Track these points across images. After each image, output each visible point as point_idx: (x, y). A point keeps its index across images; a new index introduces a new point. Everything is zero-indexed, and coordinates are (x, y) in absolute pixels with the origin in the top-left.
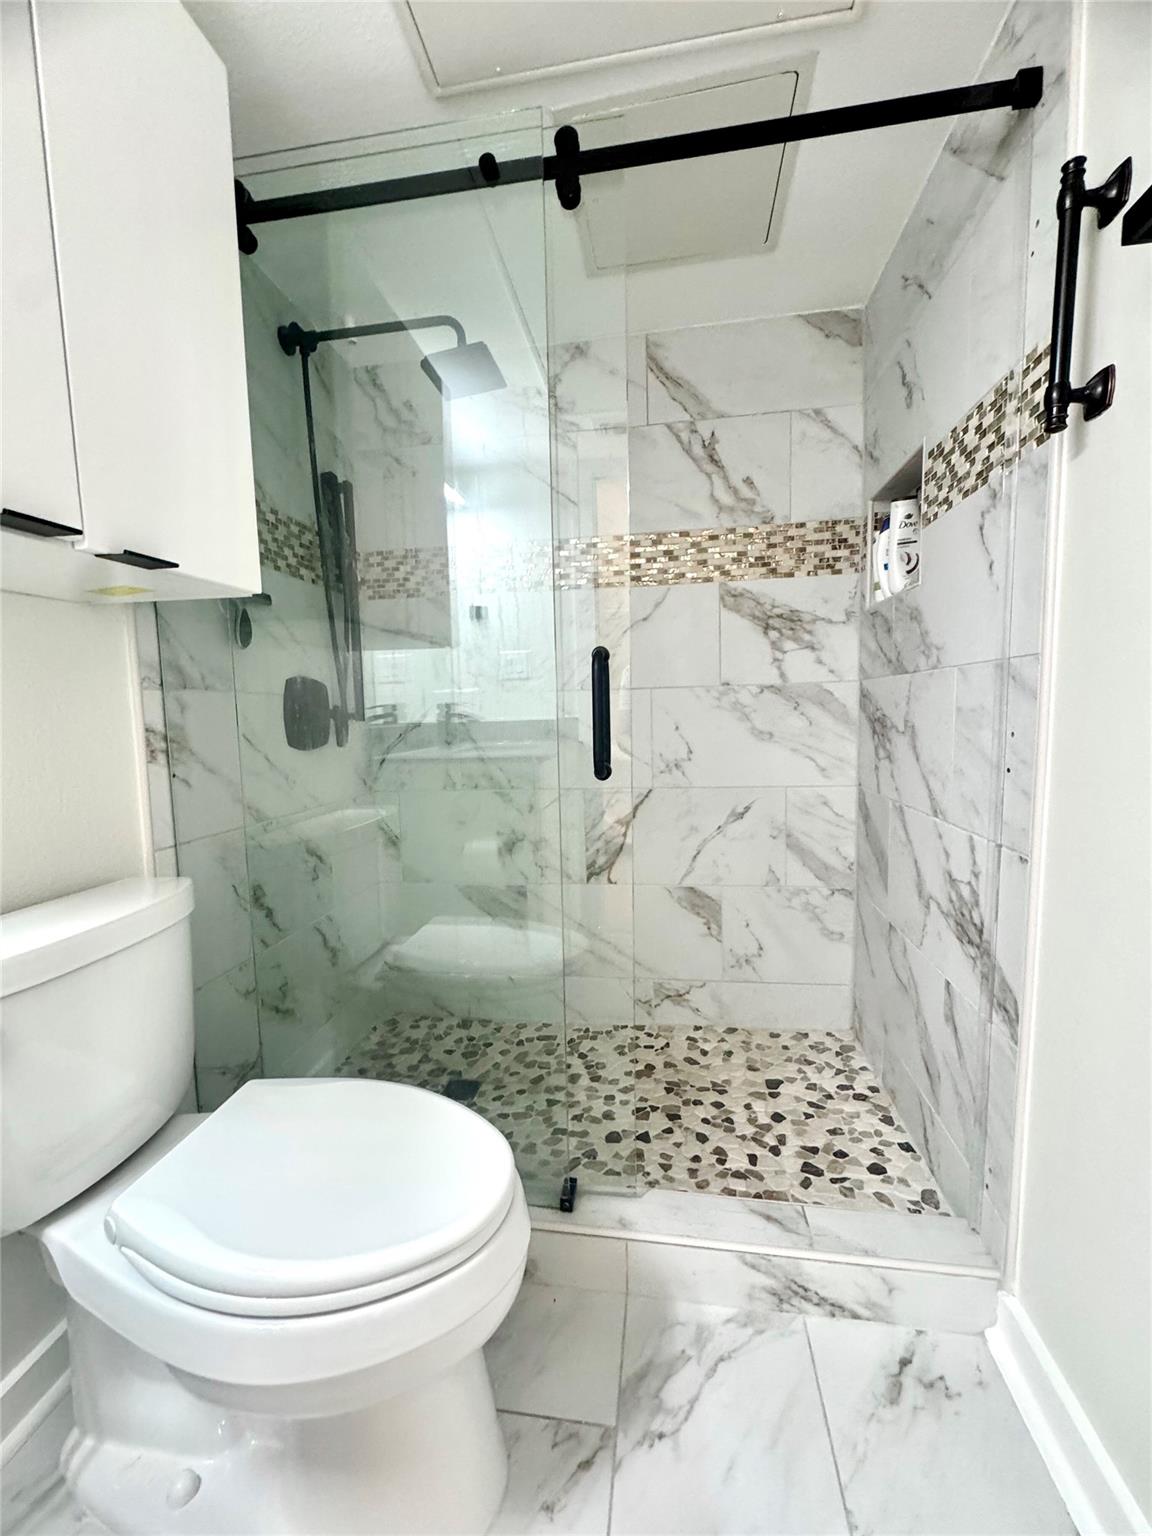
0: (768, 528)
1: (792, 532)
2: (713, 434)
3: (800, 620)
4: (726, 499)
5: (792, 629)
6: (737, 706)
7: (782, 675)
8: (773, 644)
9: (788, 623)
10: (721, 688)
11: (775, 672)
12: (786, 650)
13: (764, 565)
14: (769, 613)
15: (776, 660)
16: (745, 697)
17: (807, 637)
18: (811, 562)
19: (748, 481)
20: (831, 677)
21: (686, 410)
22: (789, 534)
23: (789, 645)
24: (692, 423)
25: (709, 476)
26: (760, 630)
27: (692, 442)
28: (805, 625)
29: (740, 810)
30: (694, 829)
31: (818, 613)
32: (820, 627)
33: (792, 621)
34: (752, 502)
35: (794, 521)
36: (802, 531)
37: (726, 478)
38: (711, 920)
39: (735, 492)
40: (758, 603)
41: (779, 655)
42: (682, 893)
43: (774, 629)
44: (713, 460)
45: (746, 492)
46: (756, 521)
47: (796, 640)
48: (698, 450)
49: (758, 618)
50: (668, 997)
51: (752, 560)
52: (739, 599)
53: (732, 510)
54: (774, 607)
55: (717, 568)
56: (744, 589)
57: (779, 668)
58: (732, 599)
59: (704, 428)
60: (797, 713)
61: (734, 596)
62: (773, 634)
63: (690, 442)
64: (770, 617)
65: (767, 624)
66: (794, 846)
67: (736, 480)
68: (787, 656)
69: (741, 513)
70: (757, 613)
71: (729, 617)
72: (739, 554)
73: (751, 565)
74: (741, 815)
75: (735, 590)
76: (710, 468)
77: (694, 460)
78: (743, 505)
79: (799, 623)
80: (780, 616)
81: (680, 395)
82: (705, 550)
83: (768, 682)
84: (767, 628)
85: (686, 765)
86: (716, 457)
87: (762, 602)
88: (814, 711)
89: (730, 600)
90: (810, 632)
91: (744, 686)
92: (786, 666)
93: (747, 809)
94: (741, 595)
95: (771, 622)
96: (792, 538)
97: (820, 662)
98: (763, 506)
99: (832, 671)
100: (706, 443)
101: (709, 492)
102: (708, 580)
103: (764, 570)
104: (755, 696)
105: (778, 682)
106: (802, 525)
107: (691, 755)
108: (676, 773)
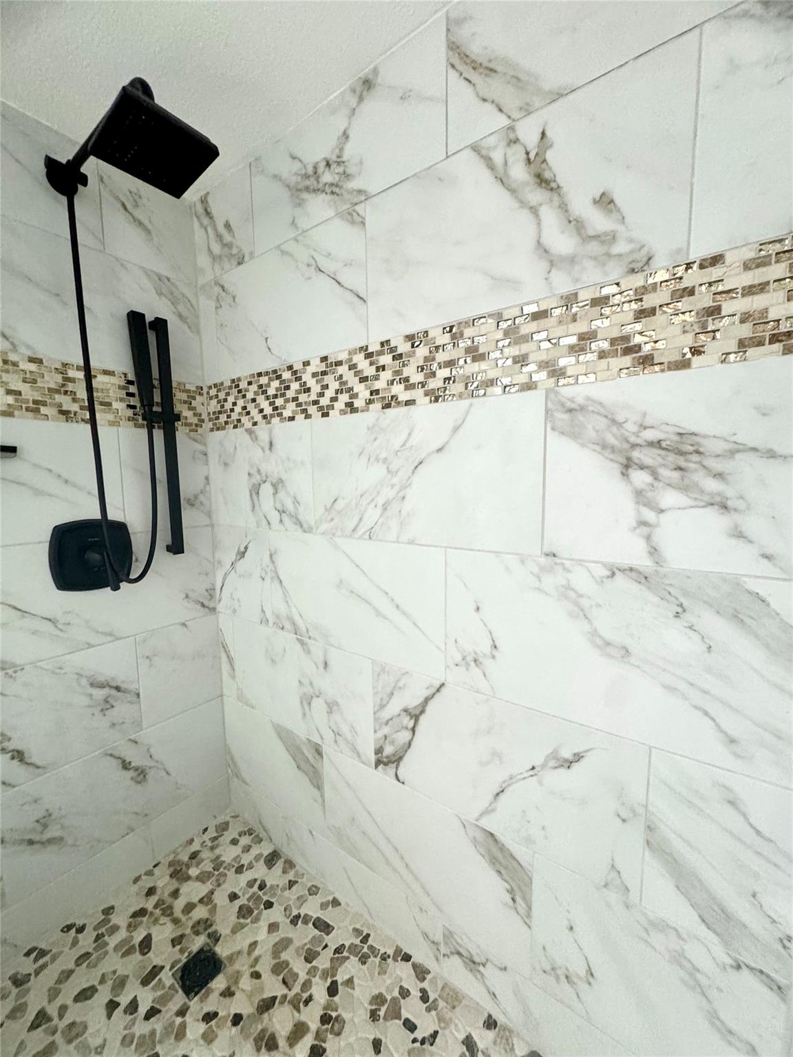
0: (638, 281)
1: (693, 278)
2: (543, 134)
3: (698, 452)
4: (562, 242)
5: (680, 469)
6: (567, 592)
7: (654, 551)
8: (639, 494)
9: (671, 458)
10: (543, 560)
11: (640, 546)
12: (663, 505)
13: (628, 351)
14: (633, 439)
15: (644, 523)
16: (581, 580)
17: (712, 485)
18: (730, 331)
19: (605, 202)
20: (764, 567)
21: (501, 110)
22: (686, 283)
23: (670, 498)
24: (511, 128)
25: (534, 210)
26: (616, 469)
27: (510, 160)
28: (711, 463)
29: (567, 754)
31: (739, 438)
32: (746, 469)
33: (681, 453)
34: (611, 238)
35: (696, 254)
36: (715, 273)
37: (564, 207)
38: (515, 888)
39: (577, 225)
40: (614, 421)
41: (650, 515)
42: (480, 836)
43: (642, 467)
44: (543, 181)
45: (599, 222)
46: (615, 272)
47: (684, 489)
48: (519, 172)
49: (613, 449)
50: (459, 954)
51: (605, 345)
52: (581, 417)
53: (572, 260)
54: (644, 427)
55: (543, 365)
56: (588, 398)
57: (648, 538)
58: (566, 416)
59: (528, 133)
60: (679, 623)
61: (570, 411)
62: (640, 478)
63: (506, 163)
64: (634, 446)
65: (629, 459)
67: (582, 205)
68: (664, 518)
69: (589, 264)
70: (612, 440)
71: (561, 447)
72: (582, 337)
73: (602, 355)
74: (569, 764)
75: (572, 400)
76: (536, 195)
77: (513, 191)
78: (594, 248)
79: (695, 458)
80: (657, 444)
81: (495, 87)
82: (528, 338)
83: (626, 562)
84: (627, 465)
85: (488, 663)
86: (547, 175)
87: (620, 418)
88: (719, 628)
89: (561, 416)
90: (719, 476)
91: (580, 562)
92: (660, 537)
93: (578, 757)
94: (582, 408)
95: (636, 454)
96: (691, 292)
97: (739, 534)
98: (631, 241)
99: (768, 557)
100: (532, 156)
101: (536, 239)
102: (529, 386)
103: (627, 360)
104: (601, 582)
105: (643, 561)
106: (716, 260)
107: (495, 653)
108: (474, 670)
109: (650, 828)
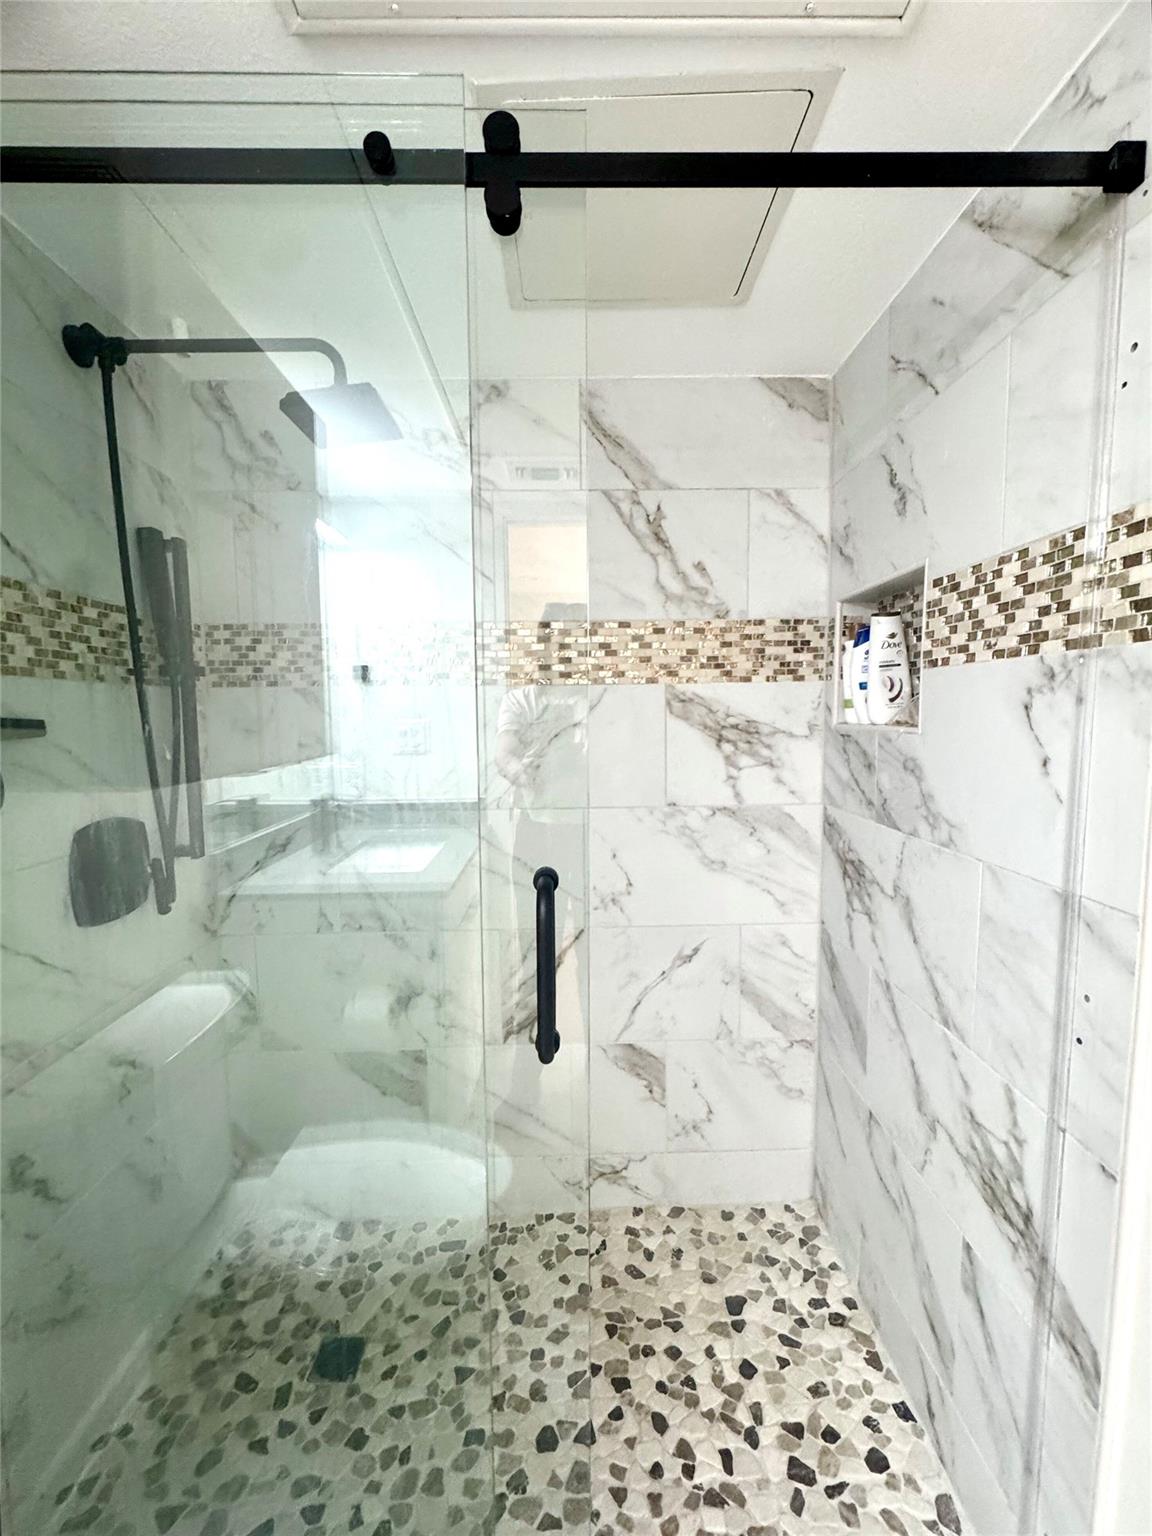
0: (721, 623)
1: (750, 630)
2: (659, 508)
3: (757, 732)
4: (675, 586)
5: (749, 742)
6: (684, 831)
7: (737, 795)
8: (727, 758)
9: (744, 736)
10: (667, 809)
11: (729, 792)
12: (741, 765)
13: (718, 666)
14: (722, 723)
15: (731, 777)
16: (694, 820)
17: (765, 752)
18: (772, 666)
19: (700, 567)
20: (791, 799)
21: (626, 476)
22: (746, 632)
23: (744, 761)
24: (635, 492)
25: (654, 556)
26: (713, 742)
27: (635, 516)
28: (764, 739)
29: (688, 952)
30: (633, 975)
31: (777, 726)
32: (780, 742)
33: (749, 733)
34: (704, 593)
35: (753, 616)
36: (760, 630)
37: (674, 561)
38: (653, 1081)
39: (683, 576)
40: (711, 711)
41: (734, 772)
42: (619, 1052)
43: (728, 741)
44: (659, 539)
45: (696, 579)
46: (709, 616)
47: (753, 754)
48: (641, 525)
49: (711, 729)
50: (602, 1175)
51: (704, 661)
52: (690, 706)
53: (681, 599)
54: (728, 716)
55: (663, 666)
56: (694, 694)
57: (734, 787)
58: (680, 705)
59: (650, 500)
60: (753, 838)
61: (683, 701)
62: (727, 748)
63: (631, 516)
64: (723, 727)
65: (721, 736)
66: (749, 992)
67: (687, 566)
68: (744, 773)
69: (693, 605)
70: (710, 723)
71: (677, 727)
72: (689, 652)
73: (702, 666)
74: (690, 958)
75: (683, 693)
76: (656, 548)
77: (638, 538)
78: (693, 594)
79: (756, 736)
80: (735, 727)
81: (621, 456)
82: (649, 646)
83: (720, 804)
84: (720, 740)
85: (624, 900)
86: (662, 536)
87: (714, 709)
88: (771, 837)
89: (676, 705)
90: (768, 747)
91: (693, 808)
92: (742, 786)
93: (696, 951)
94: (691, 700)
95: (724, 733)
96: (749, 637)
97: (779, 781)
98: (717, 597)
99: (793, 792)
100: (651, 519)
101: (654, 577)
102: (652, 681)
103: (717, 672)
104: (706, 819)
105: (732, 803)
106: (761, 622)
107: (630, 889)
108: (613, 909)
109: (743, 981)
